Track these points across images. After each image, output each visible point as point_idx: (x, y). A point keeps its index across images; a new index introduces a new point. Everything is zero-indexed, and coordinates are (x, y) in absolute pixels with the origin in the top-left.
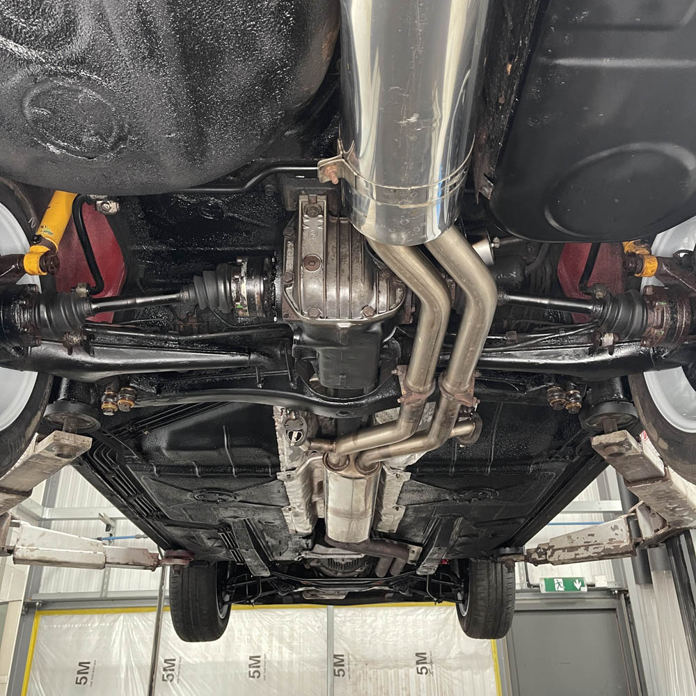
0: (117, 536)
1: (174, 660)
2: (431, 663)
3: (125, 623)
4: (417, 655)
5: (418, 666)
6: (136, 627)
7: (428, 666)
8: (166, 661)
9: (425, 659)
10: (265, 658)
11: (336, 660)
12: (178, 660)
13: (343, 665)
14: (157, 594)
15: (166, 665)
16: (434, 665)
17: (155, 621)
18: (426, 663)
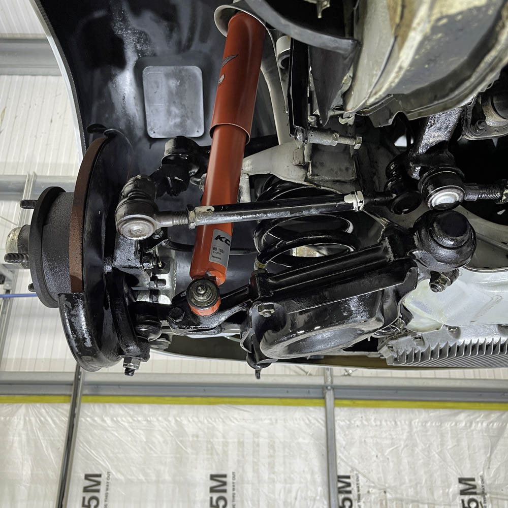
0: (17, 292)
1: (100, 476)
2: (483, 494)
3: (27, 419)
4: (461, 480)
5: (463, 497)
6: (43, 424)
7: (479, 498)
8: (87, 477)
9: (474, 487)
10: (234, 478)
11: (340, 485)
12: (105, 476)
13: (350, 492)
14: (72, 378)
15: (88, 483)
16: (488, 496)
17: (68, 415)
18: (475, 493)
